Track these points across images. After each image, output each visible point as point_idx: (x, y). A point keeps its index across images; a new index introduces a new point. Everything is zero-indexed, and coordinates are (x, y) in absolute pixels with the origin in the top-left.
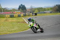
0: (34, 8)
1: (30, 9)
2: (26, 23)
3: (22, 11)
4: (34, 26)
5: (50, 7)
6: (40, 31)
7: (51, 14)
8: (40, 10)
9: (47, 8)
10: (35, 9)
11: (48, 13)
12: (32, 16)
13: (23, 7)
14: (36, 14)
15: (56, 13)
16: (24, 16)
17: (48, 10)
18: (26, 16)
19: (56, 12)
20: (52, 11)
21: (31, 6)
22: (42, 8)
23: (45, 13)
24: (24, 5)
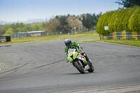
0: (3, 24)
4: (80, 58)
5: (41, 22)
6: (88, 70)
7: (43, 38)
8: (18, 29)
10: (7, 27)
11: (36, 35)
14: (8, 39)
15: (54, 36)
17: (38, 29)
19: (55, 34)
20: (46, 32)
22: (22, 24)
23: (28, 35)
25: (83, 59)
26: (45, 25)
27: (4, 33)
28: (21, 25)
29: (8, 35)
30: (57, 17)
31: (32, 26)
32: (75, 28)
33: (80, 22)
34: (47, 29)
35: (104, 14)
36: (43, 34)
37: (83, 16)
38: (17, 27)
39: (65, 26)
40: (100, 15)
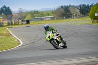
0: (25, 11)
1: (17, 14)
2: (12, 36)
3: (6, 17)
5: (51, 10)
7: (52, 21)
8: (35, 15)
9: (46, 11)
10: (27, 13)
11: (47, 19)
12: (21, 25)
13: (6, 10)
14: (28, 22)
16: (9, 24)
17: (49, 15)
18: (12, 25)
19: (61, 19)
20: (54, 17)
21: (20, 9)
23: (42, 19)
24: (8, 8)
25: (57, 39)
26: (53, 12)
27: (25, 17)
28: (37, 12)
29: (28, 19)
30: (62, 7)
31: (44, 13)
32: (74, 14)
33: (78, 11)
34: (55, 15)
35: (95, 5)
36: (52, 19)
37: (80, 6)
38: (34, 14)
39: (68, 13)
40: (92, 5)
